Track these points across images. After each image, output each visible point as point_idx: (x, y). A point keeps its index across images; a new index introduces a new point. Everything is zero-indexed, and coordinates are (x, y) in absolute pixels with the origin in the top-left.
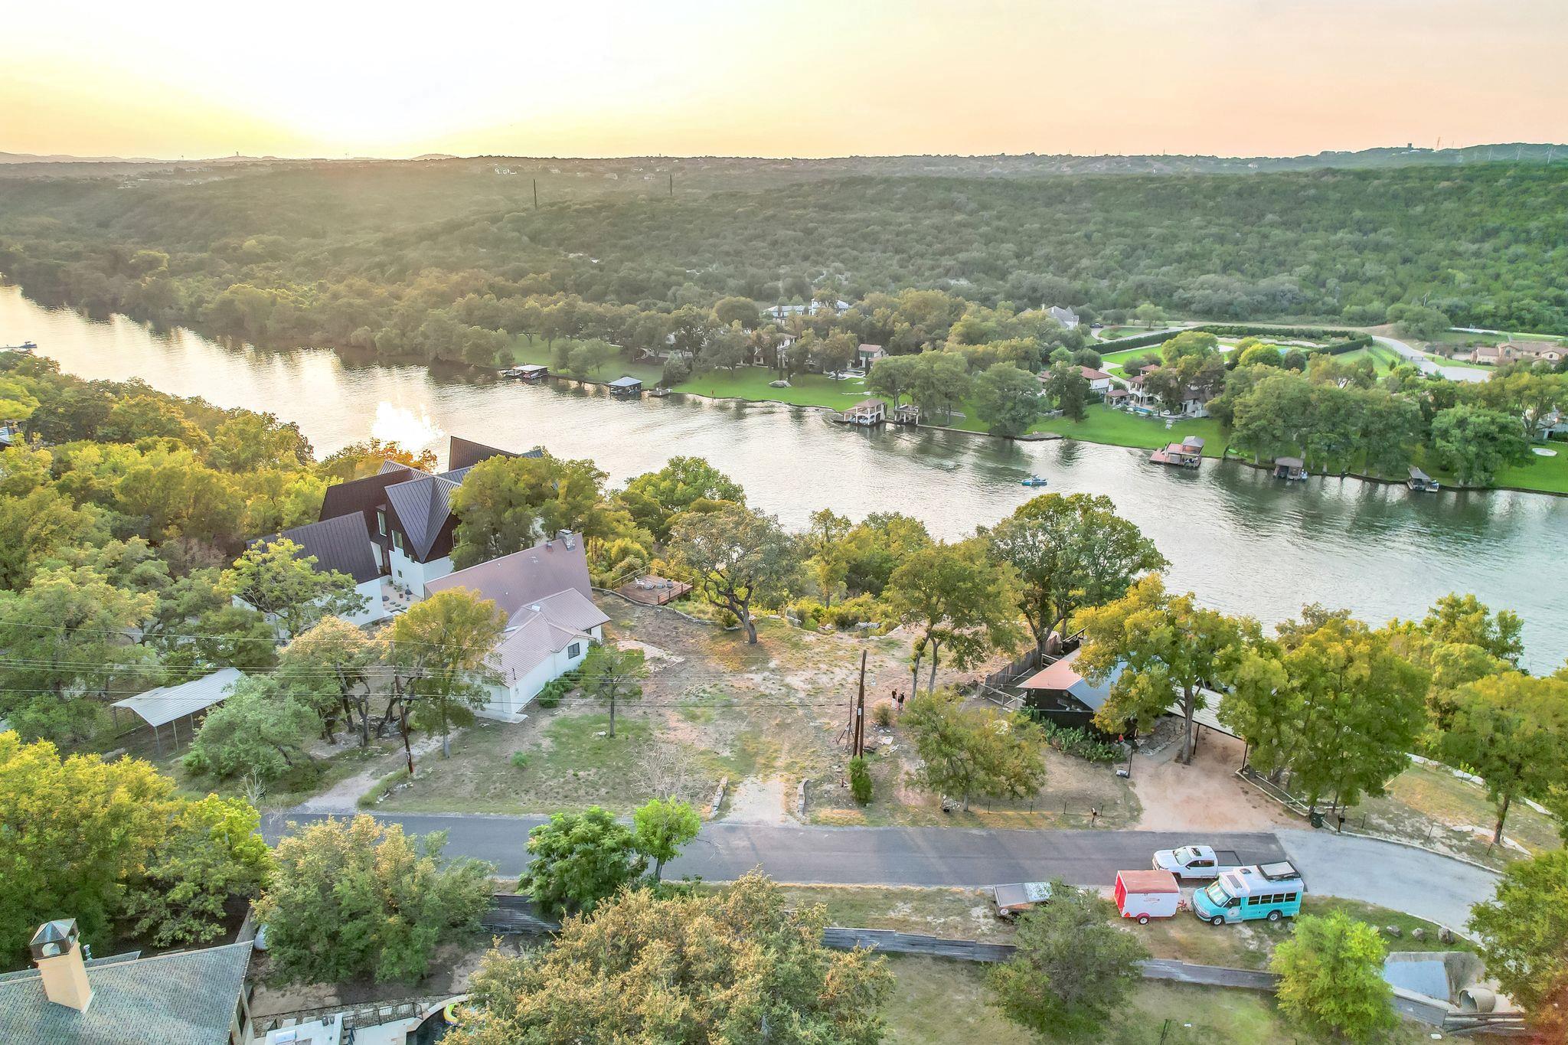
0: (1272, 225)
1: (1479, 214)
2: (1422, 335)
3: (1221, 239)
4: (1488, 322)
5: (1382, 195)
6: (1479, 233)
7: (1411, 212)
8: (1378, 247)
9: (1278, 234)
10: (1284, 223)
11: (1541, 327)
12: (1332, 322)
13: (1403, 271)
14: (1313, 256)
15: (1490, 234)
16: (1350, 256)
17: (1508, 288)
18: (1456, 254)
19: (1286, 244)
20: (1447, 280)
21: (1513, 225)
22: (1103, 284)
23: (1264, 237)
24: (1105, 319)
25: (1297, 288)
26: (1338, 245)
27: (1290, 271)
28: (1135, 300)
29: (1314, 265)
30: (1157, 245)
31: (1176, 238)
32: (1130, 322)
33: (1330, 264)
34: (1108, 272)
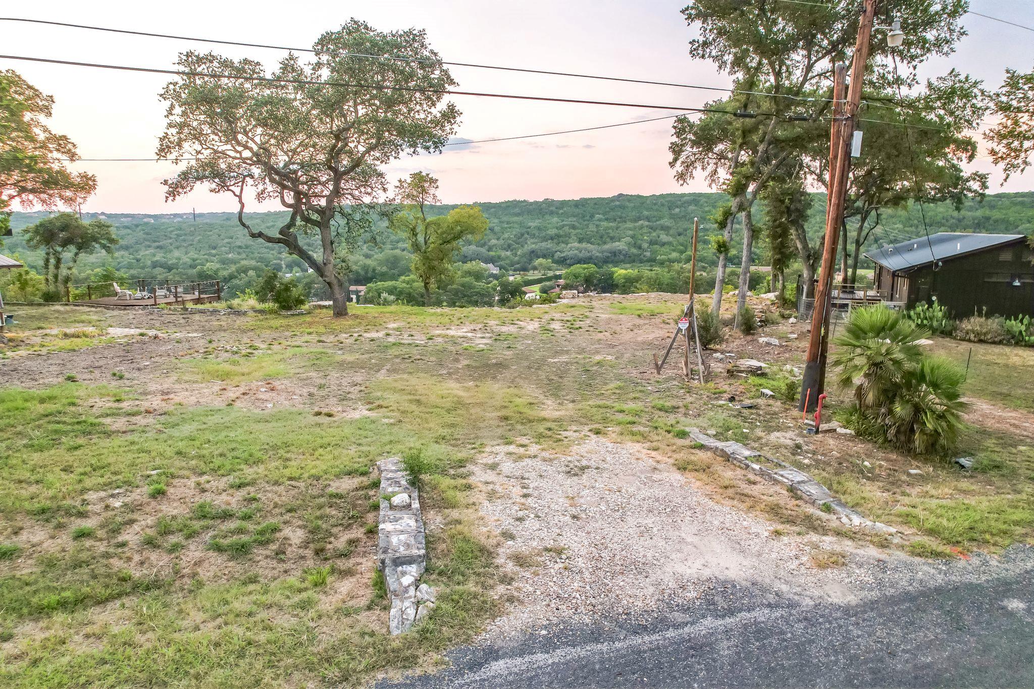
0: (600, 220)
3: (574, 227)
5: (655, 204)
7: (673, 212)
8: (663, 228)
9: (605, 224)
10: (607, 219)
13: (681, 239)
14: (631, 232)
16: (650, 233)
19: (611, 228)
22: (509, 253)
23: (597, 226)
24: (515, 270)
25: (626, 248)
26: (641, 227)
27: (619, 241)
28: (531, 260)
29: (632, 237)
30: (536, 233)
31: (546, 228)
32: (531, 272)
33: (640, 237)
34: (509, 246)
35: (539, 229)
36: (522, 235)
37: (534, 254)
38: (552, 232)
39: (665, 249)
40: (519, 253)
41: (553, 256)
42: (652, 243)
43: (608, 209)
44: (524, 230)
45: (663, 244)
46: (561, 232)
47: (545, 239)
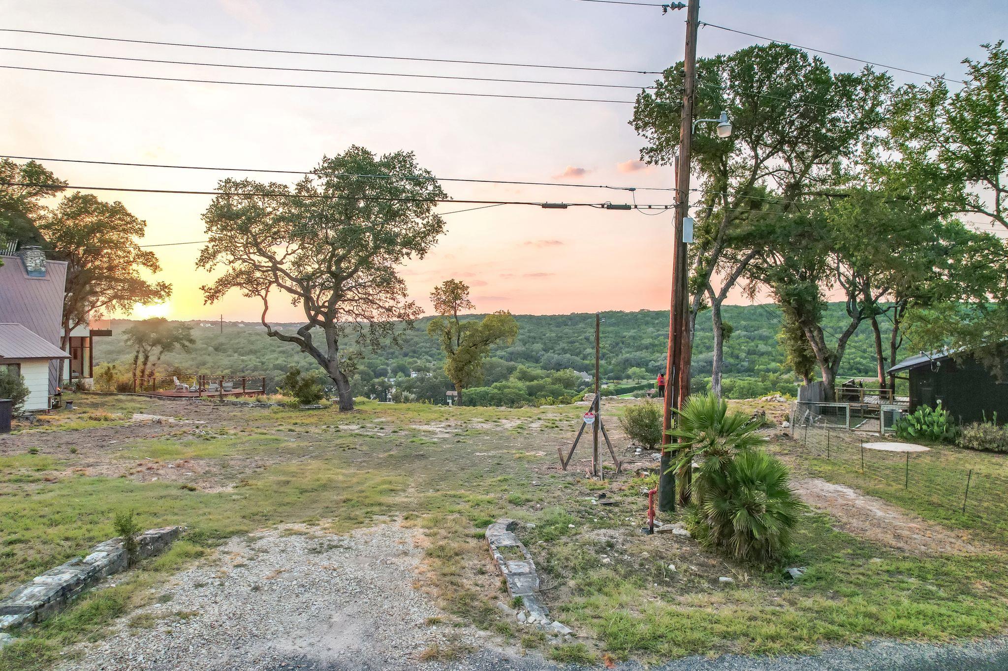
16: (748, 342)
24: (609, 379)
28: (625, 369)
30: (631, 341)
31: (641, 338)
32: (625, 380)
35: (634, 338)
36: (617, 344)
37: (628, 363)
38: (647, 341)
39: (765, 359)
40: (613, 362)
41: (647, 365)
42: (749, 353)
44: (619, 340)
45: (762, 354)
46: (656, 342)
47: (639, 348)
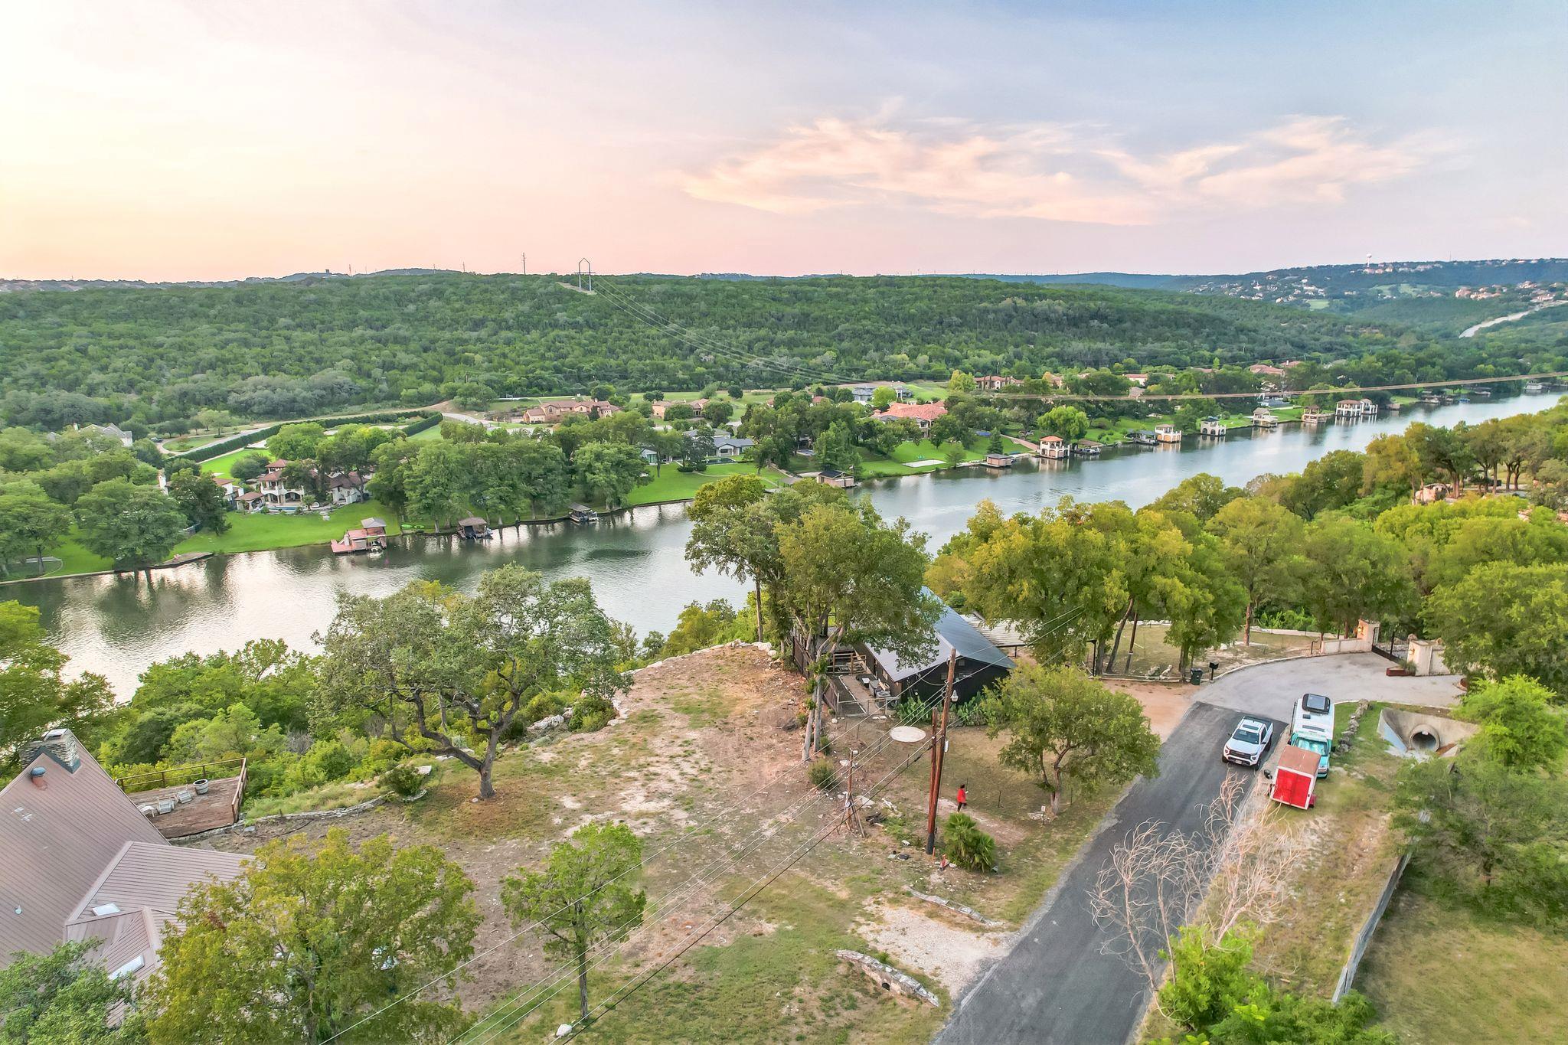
0: (288, 328)
1: (462, 309)
2: (477, 408)
3: (246, 343)
4: (518, 391)
5: (376, 297)
6: (470, 324)
7: (406, 311)
8: (397, 340)
9: (297, 334)
10: (299, 326)
11: (555, 391)
12: (394, 406)
13: (430, 357)
14: (349, 351)
15: (478, 324)
17: (518, 363)
18: (464, 342)
19: (312, 343)
20: (468, 362)
21: (493, 316)
22: (133, 397)
23: (288, 339)
24: (161, 431)
25: (349, 379)
26: (362, 340)
27: (332, 366)
28: (186, 411)
29: (352, 359)
30: (178, 356)
31: (195, 347)
32: (193, 432)
33: (365, 357)
34: (132, 384)
35: (180, 347)
37: (188, 400)
38: (209, 353)
39: (410, 377)
40: (156, 397)
42: (386, 367)
43: (297, 308)
44: (153, 351)
45: (405, 368)
46: (228, 355)
47: (199, 368)
